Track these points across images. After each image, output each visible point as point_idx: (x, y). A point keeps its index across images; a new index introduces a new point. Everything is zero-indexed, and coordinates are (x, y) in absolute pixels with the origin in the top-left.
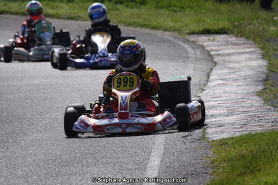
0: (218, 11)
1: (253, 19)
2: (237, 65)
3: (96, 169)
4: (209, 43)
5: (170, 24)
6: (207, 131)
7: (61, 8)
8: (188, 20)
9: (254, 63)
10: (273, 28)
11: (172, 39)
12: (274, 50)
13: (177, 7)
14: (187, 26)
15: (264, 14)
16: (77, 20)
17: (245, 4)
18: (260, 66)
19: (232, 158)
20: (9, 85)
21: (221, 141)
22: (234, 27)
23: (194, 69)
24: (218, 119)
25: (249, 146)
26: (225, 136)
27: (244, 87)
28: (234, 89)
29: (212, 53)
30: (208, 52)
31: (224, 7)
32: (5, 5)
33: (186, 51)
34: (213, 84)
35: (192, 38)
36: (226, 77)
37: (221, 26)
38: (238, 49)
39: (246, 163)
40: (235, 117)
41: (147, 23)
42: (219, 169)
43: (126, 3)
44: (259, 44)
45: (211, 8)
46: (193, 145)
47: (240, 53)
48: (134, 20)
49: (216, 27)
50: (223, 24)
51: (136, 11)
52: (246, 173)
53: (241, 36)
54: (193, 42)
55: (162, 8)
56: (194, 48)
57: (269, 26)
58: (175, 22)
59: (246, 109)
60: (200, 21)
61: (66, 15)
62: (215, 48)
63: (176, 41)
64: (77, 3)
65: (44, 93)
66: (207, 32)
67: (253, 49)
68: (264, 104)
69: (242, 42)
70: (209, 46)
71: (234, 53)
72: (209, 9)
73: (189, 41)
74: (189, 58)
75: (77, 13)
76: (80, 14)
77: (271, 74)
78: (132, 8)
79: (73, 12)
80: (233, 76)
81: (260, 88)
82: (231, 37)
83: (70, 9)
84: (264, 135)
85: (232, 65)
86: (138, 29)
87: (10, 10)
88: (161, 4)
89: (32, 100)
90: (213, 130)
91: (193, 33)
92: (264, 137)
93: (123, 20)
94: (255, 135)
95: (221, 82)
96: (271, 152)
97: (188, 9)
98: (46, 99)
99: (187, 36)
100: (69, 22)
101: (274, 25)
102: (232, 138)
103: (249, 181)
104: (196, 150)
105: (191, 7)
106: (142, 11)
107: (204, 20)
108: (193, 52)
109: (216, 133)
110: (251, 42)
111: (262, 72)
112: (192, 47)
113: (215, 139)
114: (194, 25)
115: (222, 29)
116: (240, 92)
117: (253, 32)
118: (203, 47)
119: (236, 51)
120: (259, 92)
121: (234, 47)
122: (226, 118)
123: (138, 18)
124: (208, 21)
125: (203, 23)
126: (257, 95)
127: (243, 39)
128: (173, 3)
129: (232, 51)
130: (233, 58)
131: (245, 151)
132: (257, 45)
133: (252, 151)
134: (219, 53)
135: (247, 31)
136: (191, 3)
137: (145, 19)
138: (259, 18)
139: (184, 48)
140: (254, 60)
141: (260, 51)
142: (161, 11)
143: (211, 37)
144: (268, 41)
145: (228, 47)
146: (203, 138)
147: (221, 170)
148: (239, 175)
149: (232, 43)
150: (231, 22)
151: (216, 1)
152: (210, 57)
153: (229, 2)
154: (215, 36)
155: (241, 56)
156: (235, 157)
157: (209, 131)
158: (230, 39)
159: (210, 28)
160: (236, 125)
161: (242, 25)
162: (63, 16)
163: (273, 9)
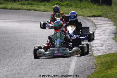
0: (98, 9)
1: (111, 12)
2: (105, 28)
4: (95, 20)
5: (80, 13)
6: (93, 52)
8: (87, 12)
11: (81, 19)
14: (87, 14)
16: (47, 12)
17: (108, 6)
18: (113, 28)
20: (21, 35)
21: (99, 56)
22: (104, 14)
24: (97, 48)
25: (109, 58)
26: (100, 54)
27: (108, 36)
28: (104, 37)
29: (96, 24)
30: (94, 23)
31: (100, 7)
32: (21, 6)
34: (96, 35)
35: (89, 18)
36: (101, 32)
37: (99, 14)
38: (105, 22)
39: (108, 64)
40: (104, 47)
44: (113, 21)
45: (95, 8)
47: (106, 24)
49: (97, 14)
50: (100, 13)
51: (68, 8)
53: (106, 18)
54: (89, 20)
55: (78, 7)
56: (89, 22)
58: (82, 13)
59: (108, 44)
62: (97, 22)
63: (83, 19)
64: (47, 6)
65: (33, 38)
66: (94, 16)
67: (111, 22)
68: (115, 42)
69: (107, 20)
71: (104, 24)
73: (87, 19)
76: (48, 10)
78: (67, 7)
79: (46, 9)
80: (103, 32)
81: (113, 36)
83: (44, 8)
85: (103, 28)
87: (23, 8)
89: (29, 41)
90: (96, 52)
91: (89, 17)
92: (115, 55)
94: (112, 54)
95: (99, 34)
97: (87, 8)
98: (34, 40)
99: (86, 18)
100: (44, 12)
102: (103, 55)
103: (110, 71)
104: (89, 59)
106: (71, 9)
107: (93, 12)
108: (89, 23)
109: (97, 53)
110: (110, 20)
111: (114, 31)
113: (97, 55)
114: (89, 14)
116: (106, 38)
117: (111, 16)
118: (93, 22)
119: (104, 23)
120: (113, 38)
122: (101, 47)
128: (82, 6)
129: (103, 23)
130: (103, 25)
131: (108, 60)
133: (110, 60)
134: (98, 24)
135: (109, 16)
136: (88, 6)
138: (113, 11)
139: (85, 22)
140: (111, 26)
141: (113, 23)
142: (78, 9)
143: (95, 18)
144: (116, 19)
146: (92, 55)
147: (98, 67)
148: (105, 69)
149: (103, 20)
150: (103, 13)
151: (97, 5)
152: (95, 25)
153: (102, 5)
154: (97, 18)
155: (106, 25)
156: (104, 62)
157: (94, 52)
158: (102, 19)
159: (95, 15)
160: (104, 50)
161: (107, 14)
162: (42, 10)
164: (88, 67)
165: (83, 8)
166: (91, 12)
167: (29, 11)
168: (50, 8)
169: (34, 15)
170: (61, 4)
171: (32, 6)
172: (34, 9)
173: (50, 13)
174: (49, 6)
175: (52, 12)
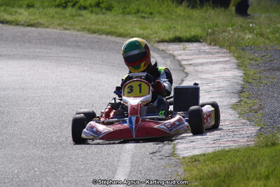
0: (189, 17)
1: (228, 26)
2: (210, 76)
4: (180, 52)
5: (138, 31)
6: (177, 147)
7: (20, 14)
8: (157, 27)
9: (229, 74)
10: (248, 36)
12: (250, 59)
13: (145, 13)
14: (157, 33)
15: (239, 20)
16: (37, 27)
17: (219, 10)
18: (235, 77)
19: (203, 176)
21: (192, 158)
22: (207, 35)
25: (223, 163)
26: (197, 152)
27: (218, 99)
29: (183, 63)
30: (179, 61)
31: (196, 13)
35: (162, 46)
37: (193, 34)
38: (212, 58)
41: (113, 30)
43: (90, 9)
44: (234, 53)
45: (182, 14)
46: (162, 162)
47: (214, 63)
48: (99, 27)
49: (188, 35)
50: (195, 31)
51: (101, 17)
53: (215, 45)
54: (163, 50)
56: (164, 58)
57: (245, 34)
58: (144, 29)
60: (170, 28)
61: (25, 22)
62: (186, 58)
64: (37, 9)
66: (178, 40)
67: (227, 59)
68: (239, 117)
69: (216, 50)
70: (180, 55)
71: (207, 63)
72: (180, 15)
73: (158, 50)
75: (36, 19)
76: (40, 21)
77: (247, 86)
78: (97, 14)
79: (33, 19)
80: (206, 87)
81: (235, 100)
82: (204, 46)
83: (29, 15)
84: (238, 151)
85: (204, 76)
86: (104, 37)
88: (128, 10)
90: (183, 145)
91: (163, 41)
92: (238, 154)
93: (87, 27)
94: (229, 152)
96: (246, 169)
97: (158, 16)
99: (156, 45)
100: (29, 29)
101: (250, 33)
102: (204, 155)
104: (165, 167)
105: (160, 13)
106: (108, 17)
107: (174, 27)
108: (163, 62)
109: (187, 149)
110: (225, 50)
111: (237, 83)
112: (161, 57)
113: (186, 155)
114: (164, 32)
115: (194, 37)
117: (228, 41)
118: (174, 57)
119: (209, 60)
120: (233, 105)
121: (207, 56)
123: (103, 25)
124: (179, 28)
125: (174, 30)
126: (231, 108)
127: (217, 47)
128: (142, 8)
129: (205, 61)
130: (206, 68)
131: (218, 169)
132: (232, 54)
133: (225, 168)
134: (191, 63)
135: (221, 39)
136: (161, 9)
137: (111, 26)
138: (234, 25)
140: (228, 71)
141: (236, 61)
142: (129, 17)
143: (181, 45)
144: (243, 50)
145: (202, 56)
146: (173, 154)
149: (204, 52)
150: (204, 29)
151: (188, 6)
152: (180, 67)
153: (202, 8)
154: (187, 44)
155: (214, 66)
156: (208, 176)
157: (179, 146)
158: (202, 48)
159: (181, 36)
160: (208, 140)
161: (216, 33)
162: (23, 23)
163: (249, 15)
165: (146, 15)
170: (78, 5)
173: (48, 30)
174: (43, 8)
175: (54, 28)
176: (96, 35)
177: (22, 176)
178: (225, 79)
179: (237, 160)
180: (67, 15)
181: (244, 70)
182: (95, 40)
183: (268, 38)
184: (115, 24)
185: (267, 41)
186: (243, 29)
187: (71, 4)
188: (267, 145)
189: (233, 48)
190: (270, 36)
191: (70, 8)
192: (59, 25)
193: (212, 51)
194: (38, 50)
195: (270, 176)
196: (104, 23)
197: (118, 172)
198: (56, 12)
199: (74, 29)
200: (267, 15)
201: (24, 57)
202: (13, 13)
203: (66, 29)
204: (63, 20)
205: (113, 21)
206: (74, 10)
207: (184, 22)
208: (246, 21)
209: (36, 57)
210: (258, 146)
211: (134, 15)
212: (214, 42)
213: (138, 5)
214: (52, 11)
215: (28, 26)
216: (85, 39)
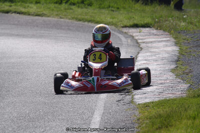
0: (143, 11)
1: (169, 17)
2: (157, 50)
3: (54, 124)
4: (137, 34)
5: (109, 20)
7: (31, 7)
8: (122, 17)
9: (169, 49)
10: (183, 24)
12: (183, 39)
13: (114, 8)
14: (122, 21)
15: (176, 13)
16: (42, 17)
17: (163, 6)
18: (173, 51)
19: (152, 116)
21: (144, 104)
22: (155, 22)
23: (126, 53)
25: (165, 108)
26: (147, 101)
27: (162, 66)
28: (154, 67)
29: (139, 41)
30: (136, 40)
31: (148, 8)
33: (120, 40)
34: (139, 63)
35: (125, 30)
36: (149, 58)
37: (145, 22)
38: (158, 38)
39: (163, 120)
40: (155, 87)
41: (93, 19)
42: (143, 124)
43: (77, 5)
44: (173, 35)
45: (139, 9)
46: (125, 107)
47: (159, 42)
48: (83, 17)
49: (142, 23)
50: (148, 20)
51: (85, 10)
52: (162, 128)
53: (160, 29)
54: (125, 33)
55: (103, 8)
56: (126, 38)
57: (181, 22)
58: (113, 19)
59: (163, 82)
60: (131, 18)
61: (34, 13)
62: (141, 38)
64: (42, 5)
66: (136, 26)
67: (168, 39)
68: (176, 78)
69: (161, 33)
70: (137, 36)
71: (155, 41)
72: (137, 9)
73: (122, 32)
74: (122, 44)
75: (42, 11)
76: (44, 12)
77: (181, 57)
78: (82, 8)
79: (40, 11)
80: (154, 57)
81: (173, 66)
82: (153, 30)
83: (37, 8)
84: (175, 100)
85: (153, 50)
86: (86, 23)
88: (103, 6)
90: (139, 96)
91: (126, 27)
92: (175, 102)
93: (76, 16)
94: (169, 100)
95: (145, 62)
96: (181, 112)
97: (122, 10)
99: (121, 29)
100: (37, 17)
101: (184, 22)
102: (153, 103)
104: (126, 111)
105: (124, 8)
106: (89, 10)
107: (133, 17)
108: (126, 40)
109: (141, 98)
110: (167, 33)
111: (175, 55)
112: (124, 37)
113: (140, 102)
114: (126, 21)
115: (146, 24)
116: (159, 69)
117: (169, 26)
118: (133, 37)
119: (156, 40)
120: (172, 69)
121: (155, 37)
122: (148, 88)
124: (137, 18)
125: (133, 19)
126: (171, 71)
127: (162, 31)
128: (112, 5)
129: (154, 40)
130: (154, 45)
131: (162, 112)
132: (171, 35)
133: (166, 112)
134: (144, 41)
135: (165, 25)
136: (124, 5)
137: (91, 16)
138: (173, 16)
139: (119, 37)
140: (169, 47)
141: (174, 40)
142: (103, 11)
143: (138, 30)
144: (179, 33)
145: (151, 37)
146: (132, 102)
147: (144, 125)
148: (157, 129)
149: (153, 34)
150: (153, 19)
151: (143, 4)
152: (137, 44)
153: (152, 4)
154: (142, 29)
155: (160, 44)
156: (155, 116)
157: (136, 97)
158: (152, 31)
159: (138, 23)
160: (156, 93)
161: (161, 21)
162: (32, 13)
163: (183, 10)
164: (124, 124)
165: (115, 9)
166: (130, 18)
167: (7, 14)
168: (49, 8)
169: (16, 22)
170: (70, 2)
171: (13, 4)
172: (16, 10)
173: (49, 18)
174: (46, 4)
175: (53, 17)
176: (80, 22)
177: (31, 116)
178: (167, 52)
179: (175, 106)
180: (62, 8)
181: (180, 46)
182: (81, 26)
183: (196, 25)
184: (93, 15)
185: (195, 28)
186: (179, 19)
187: (65, 1)
188: (194, 97)
189: (172, 31)
190: (197, 24)
191: (64, 4)
192: (57, 15)
193: (158, 33)
194: (42, 32)
195: (196, 117)
196: (86, 14)
197: (95, 113)
198: (55, 7)
199: (67, 18)
200: (195, 10)
201: (33, 36)
202: (26, 7)
203: (61, 18)
204: (59, 12)
205: (92, 13)
206: (66, 5)
207: (140, 14)
208: (181, 14)
209: (41, 37)
210: (189, 97)
211: (106, 9)
212: (160, 28)
213: (110, 2)
214: (52, 6)
215: (36, 15)
216: (74, 24)
